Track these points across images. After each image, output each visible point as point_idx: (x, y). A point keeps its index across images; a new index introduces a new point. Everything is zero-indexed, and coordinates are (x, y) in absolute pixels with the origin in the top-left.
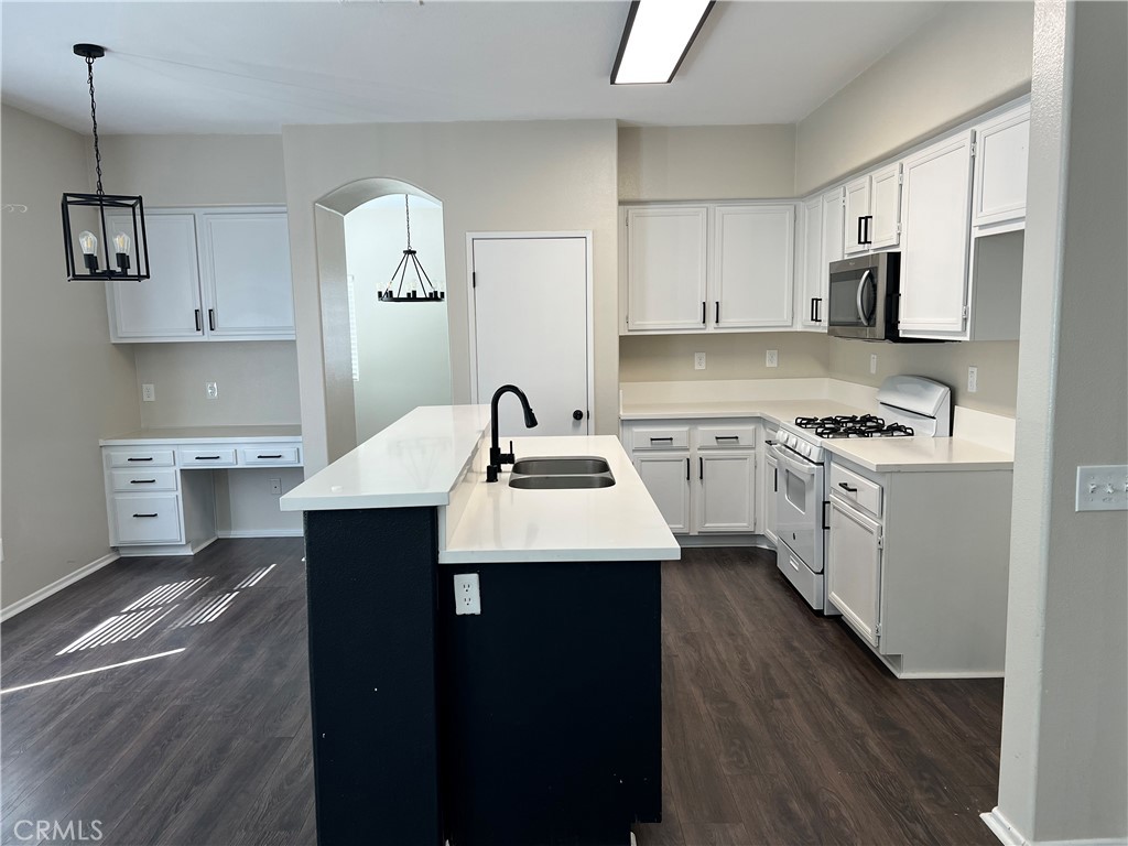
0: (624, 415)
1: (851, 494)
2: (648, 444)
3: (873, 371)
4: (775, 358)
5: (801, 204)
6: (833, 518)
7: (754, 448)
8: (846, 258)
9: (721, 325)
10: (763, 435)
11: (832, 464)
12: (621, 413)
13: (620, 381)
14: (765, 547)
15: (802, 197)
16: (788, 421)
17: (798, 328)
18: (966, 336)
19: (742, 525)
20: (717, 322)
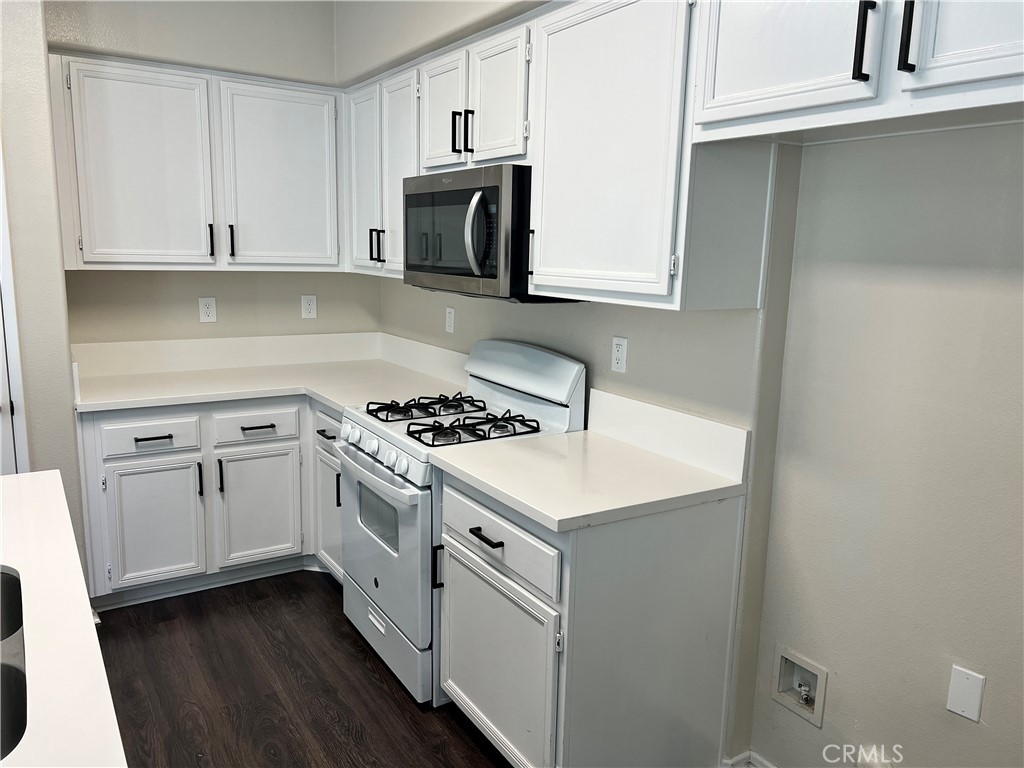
0: (83, 403)
1: (497, 552)
2: (132, 448)
3: (450, 329)
4: (314, 306)
5: (343, 97)
6: (449, 571)
7: (298, 438)
8: (424, 173)
9: (238, 259)
10: (312, 421)
11: (445, 489)
12: (78, 401)
13: (71, 340)
14: (317, 569)
15: (345, 86)
16: (353, 404)
17: (347, 268)
18: (672, 302)
19: (284, 547)
20: (233, 254)
